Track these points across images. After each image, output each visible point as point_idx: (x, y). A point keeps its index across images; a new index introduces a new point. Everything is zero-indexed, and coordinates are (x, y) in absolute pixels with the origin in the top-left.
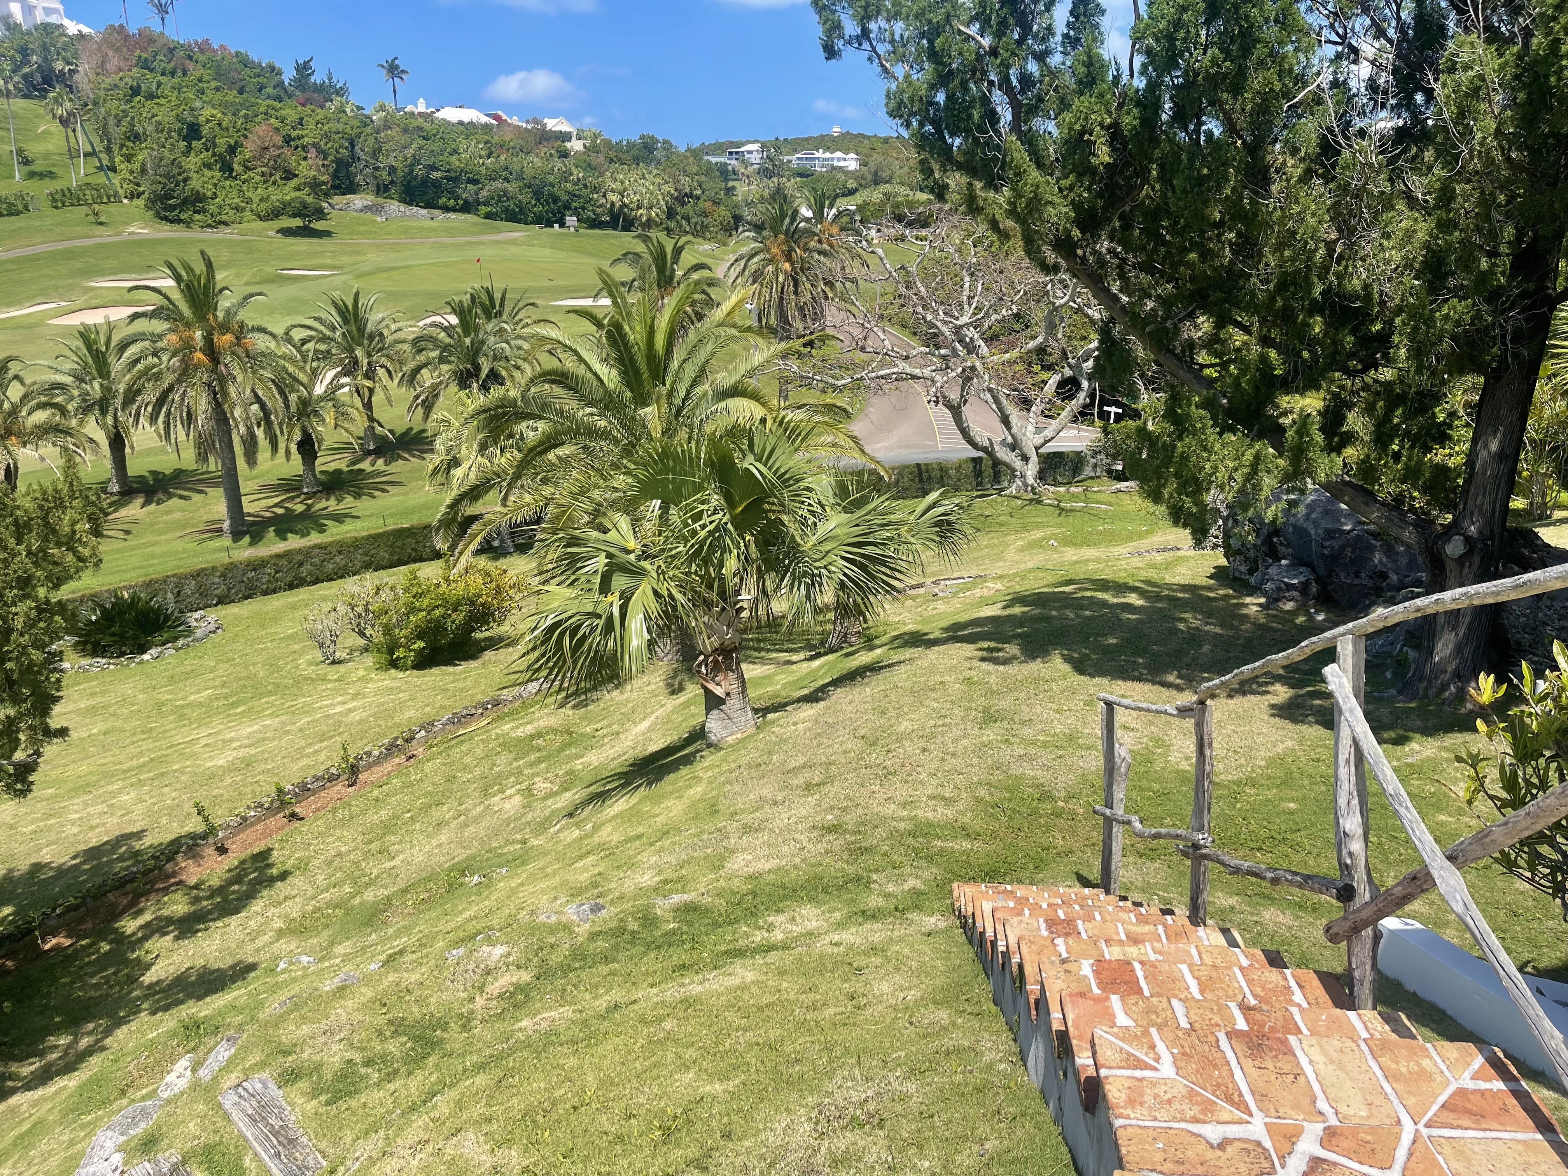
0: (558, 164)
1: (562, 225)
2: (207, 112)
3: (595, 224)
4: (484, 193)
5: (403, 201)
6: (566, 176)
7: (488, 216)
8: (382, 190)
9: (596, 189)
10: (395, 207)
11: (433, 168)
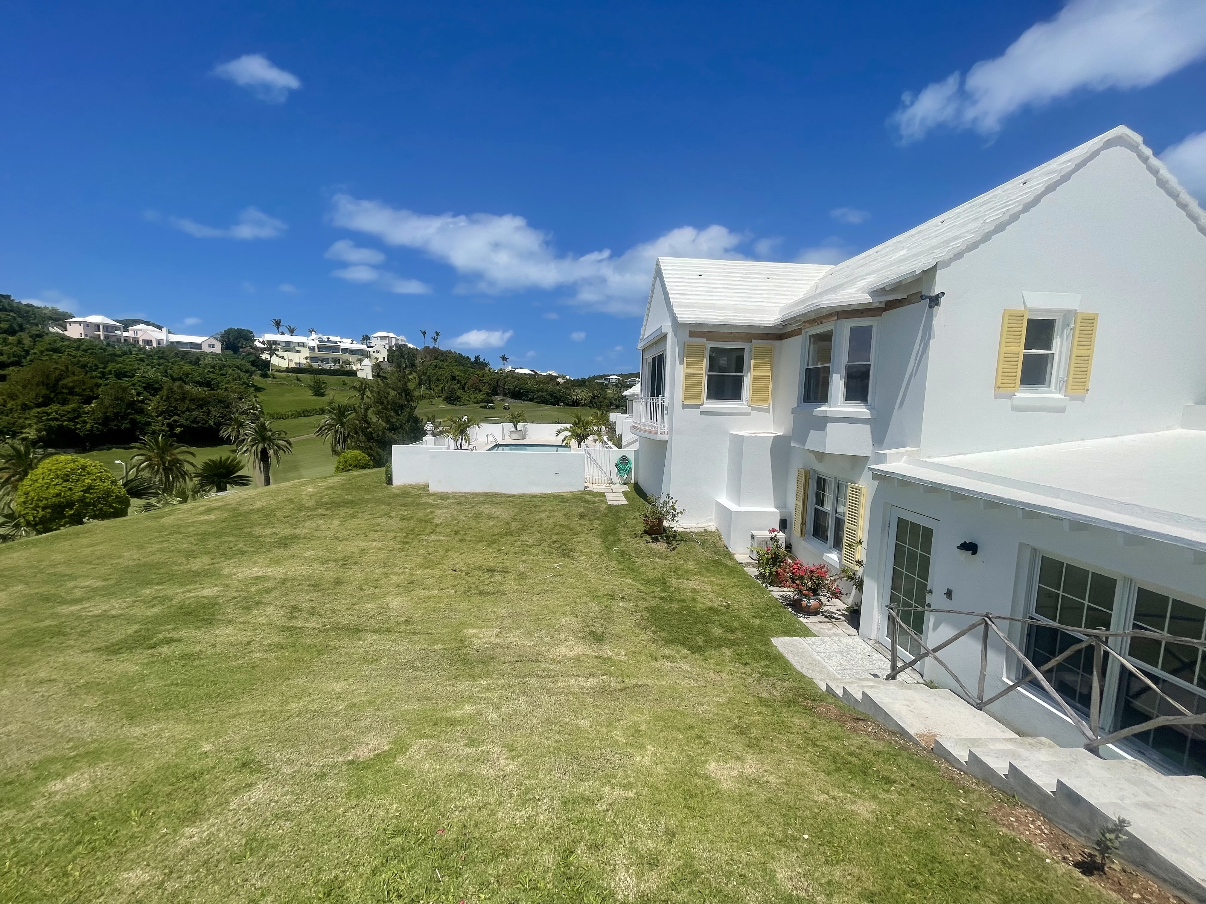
0: (558, 387)
1: (558, 405)
2: (458, 373)
3: (568, 405)
4: (536, 396)
5: (511, 398)
6: (560, 390)
7: (536, 402)
8: (505, 395)
9: (568, 395)
10: (509, 399)
11: (521, 389)
